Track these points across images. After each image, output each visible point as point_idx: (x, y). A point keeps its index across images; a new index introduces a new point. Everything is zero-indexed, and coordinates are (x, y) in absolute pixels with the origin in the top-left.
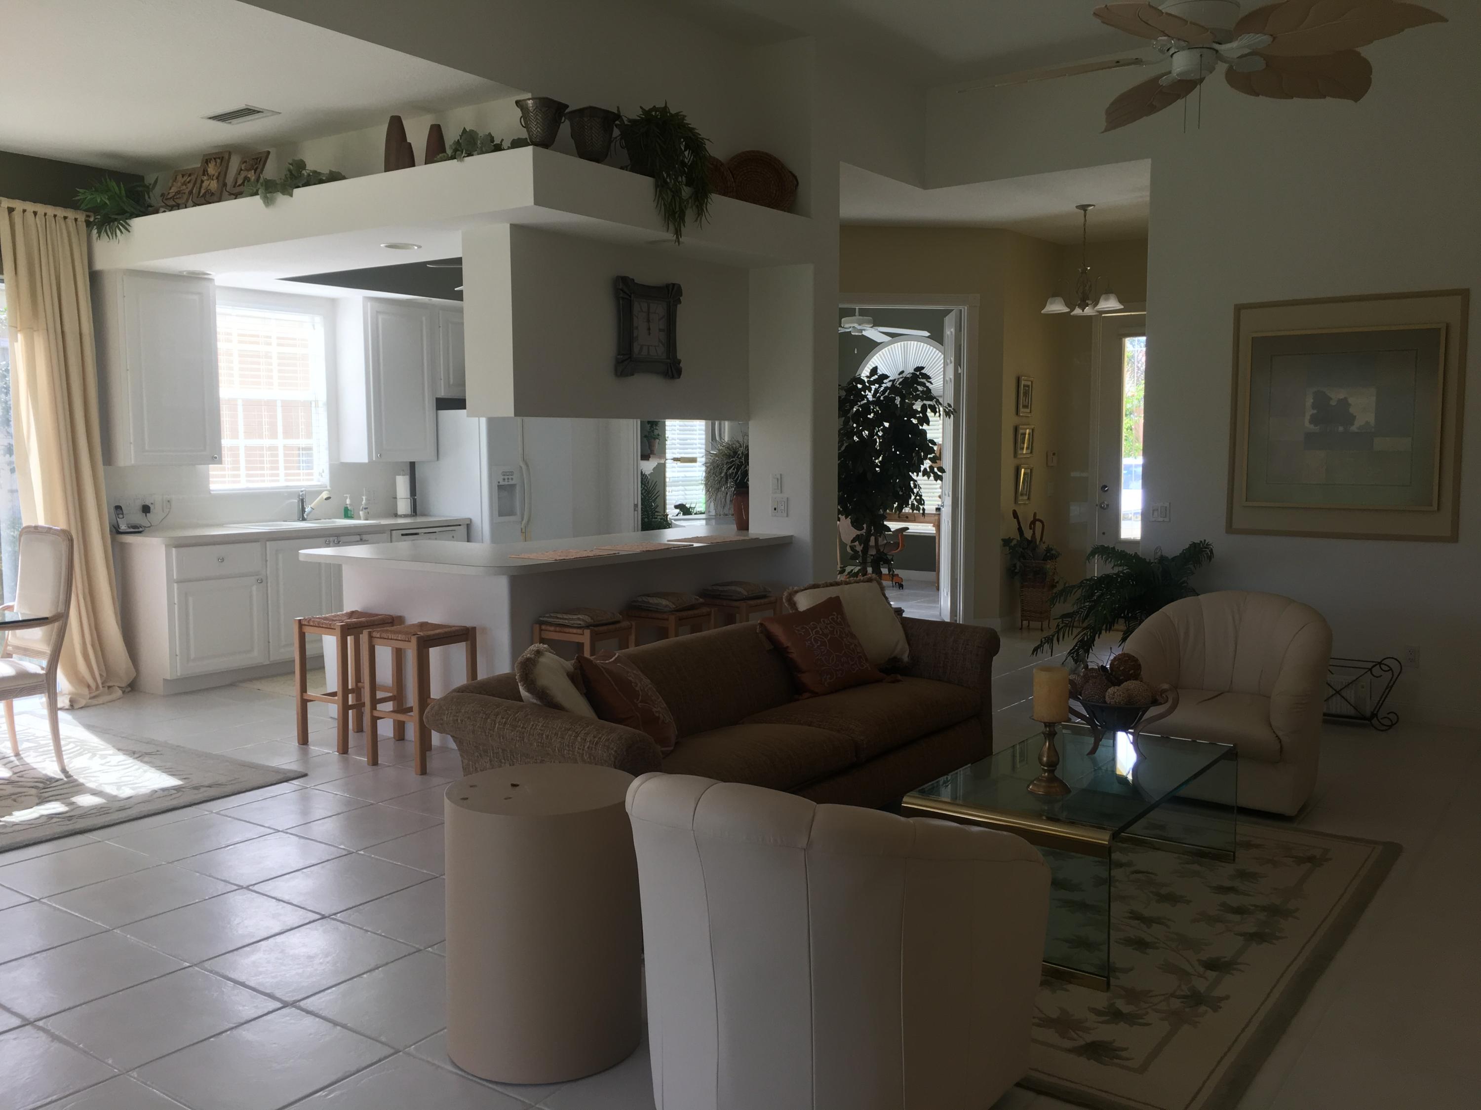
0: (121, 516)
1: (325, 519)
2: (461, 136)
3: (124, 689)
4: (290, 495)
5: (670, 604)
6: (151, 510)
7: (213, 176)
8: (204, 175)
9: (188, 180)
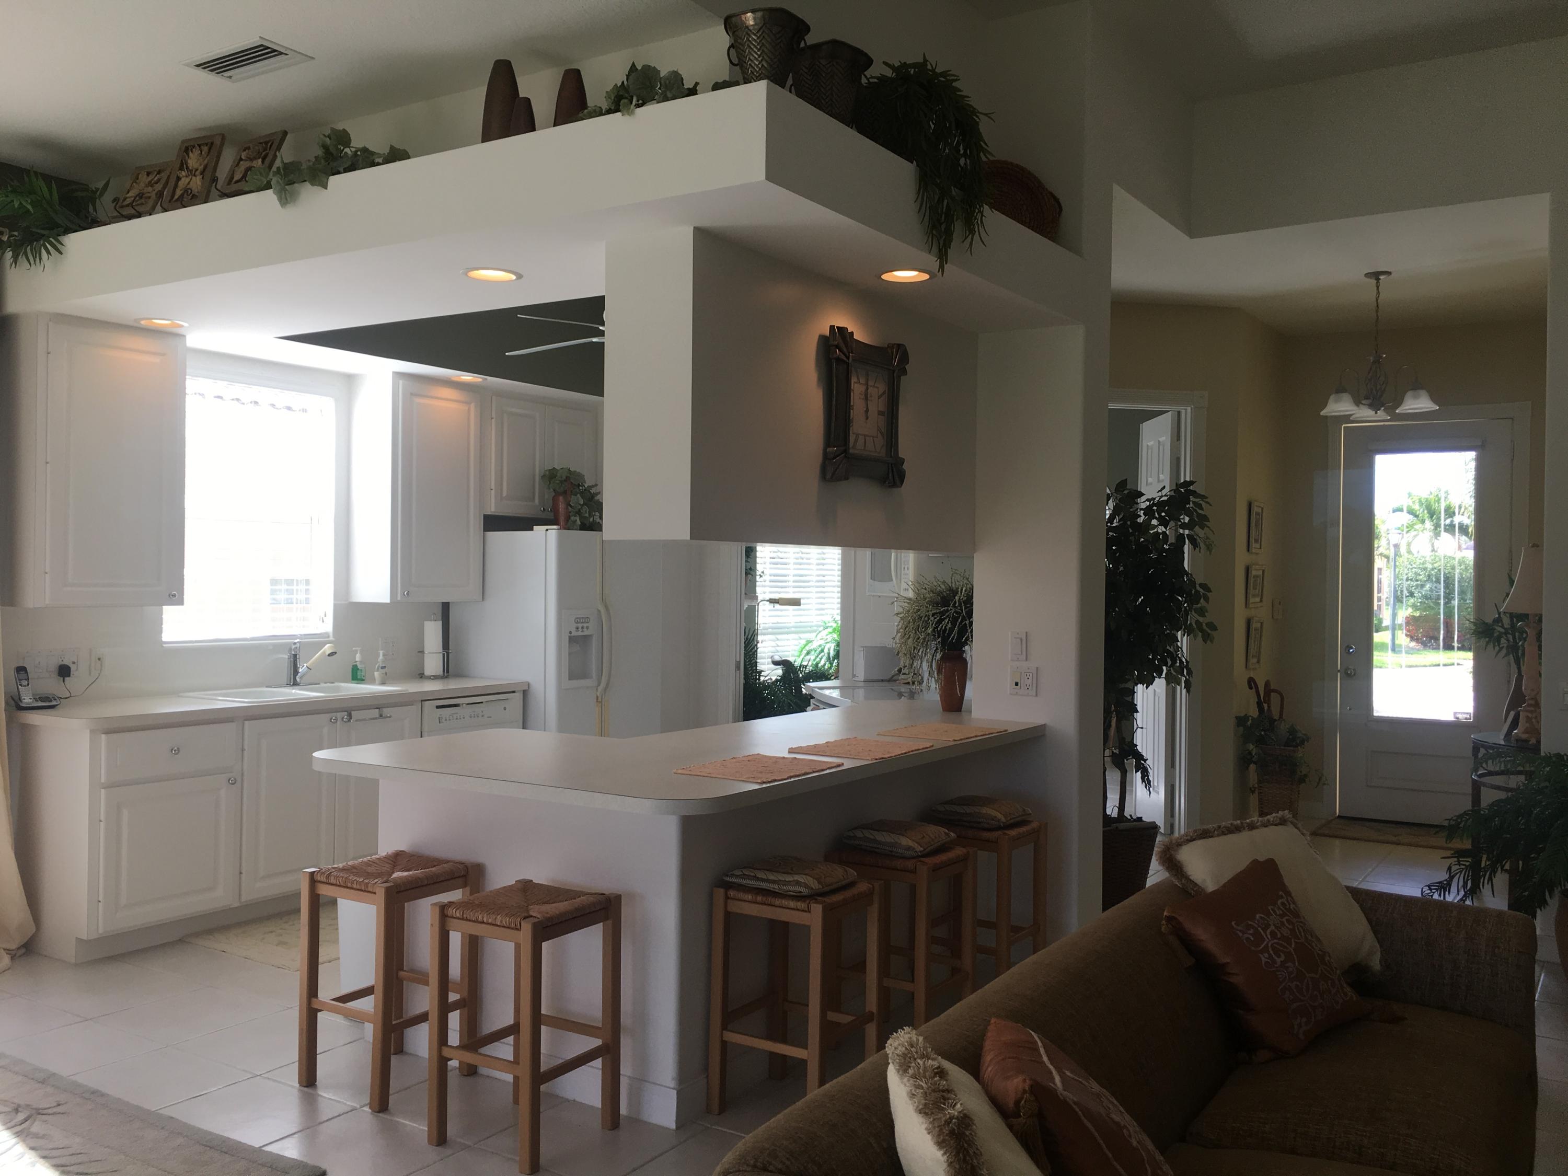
0: (25, 683)
1: (325, 683)
2: (628, 76)
3: (13, 953)
4: (277, 648)
5: (915, 845)
6: (72, 673)
7: (197, 170)
8: (181, 169)
9: (156, 179)
